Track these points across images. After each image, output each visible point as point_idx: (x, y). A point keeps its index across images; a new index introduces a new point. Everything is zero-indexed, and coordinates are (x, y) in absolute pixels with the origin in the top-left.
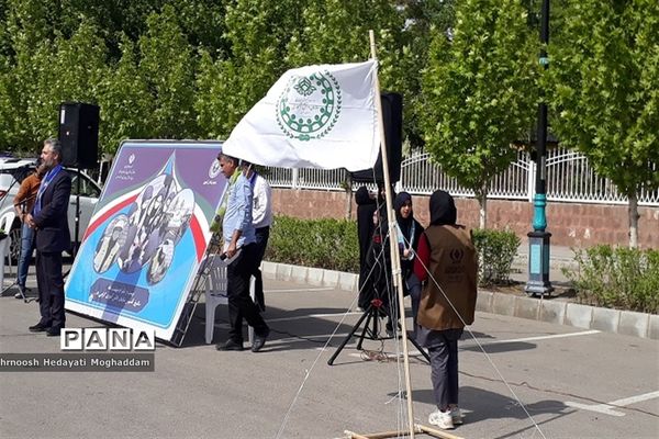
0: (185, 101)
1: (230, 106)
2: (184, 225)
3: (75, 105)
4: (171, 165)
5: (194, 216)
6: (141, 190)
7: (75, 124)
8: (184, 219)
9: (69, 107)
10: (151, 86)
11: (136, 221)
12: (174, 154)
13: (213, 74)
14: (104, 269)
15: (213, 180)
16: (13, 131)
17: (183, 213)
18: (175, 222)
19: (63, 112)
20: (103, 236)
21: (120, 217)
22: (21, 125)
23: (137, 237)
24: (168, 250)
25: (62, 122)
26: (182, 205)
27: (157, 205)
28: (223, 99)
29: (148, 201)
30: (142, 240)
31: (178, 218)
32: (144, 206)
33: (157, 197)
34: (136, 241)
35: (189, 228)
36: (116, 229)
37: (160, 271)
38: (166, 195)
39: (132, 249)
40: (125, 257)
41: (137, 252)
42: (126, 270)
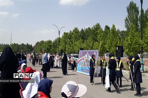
4: (88, 53)
6: (84, 57)
14: (82, 67)
21: (82, 60)
39: (85, 65)
40: (84, 66)
41: (86, 65)
42: (85, 67)
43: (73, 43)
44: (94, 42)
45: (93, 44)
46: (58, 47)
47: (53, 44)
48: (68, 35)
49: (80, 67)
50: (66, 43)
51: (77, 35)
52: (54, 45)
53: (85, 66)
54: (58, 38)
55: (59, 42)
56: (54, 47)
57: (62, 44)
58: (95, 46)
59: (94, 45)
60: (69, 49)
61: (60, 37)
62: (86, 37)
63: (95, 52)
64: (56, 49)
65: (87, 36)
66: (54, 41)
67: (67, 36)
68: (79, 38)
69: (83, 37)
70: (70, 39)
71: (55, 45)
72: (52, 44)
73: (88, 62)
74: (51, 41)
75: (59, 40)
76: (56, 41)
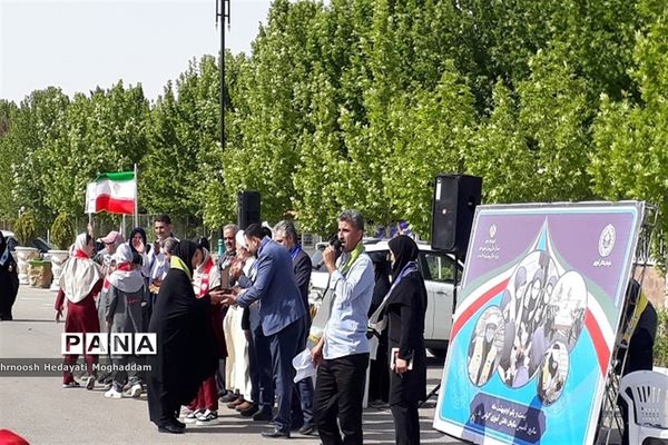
0: (576, 160)
1: (638, 167)
2: (577, 322)
3: (453, 177)
4: (544, 237)
5: (589, 312)
6: (510, 273)
7: (453, 201)
8: (577, 315)
9: (447, 179)
10: (532, 144)
11: (512, 315)
12: (546, 223)
13: (616, 124)
14: (483, 380)
15: (605, 258)
16: (365, 203)
17: (573, 306)
18: (564, 319)
19: (439, 186)
20: (474, 336)
21: (491, 310)
22: (374, 196)
23: (517, 337)
24: (561, 357)
25: (438, 197)
26: (569, 295)
27: (535, 293)
28: (628, 157)
29: (522, 289)
30: (524, 343)
31: (567, 312)
32: (519, 294)
33: (533, 282)
34: (517, 343)
35: (585, 329)
36: (488, 326)
37: (555, 386)
38: (544, 281)
39: (514, 354)
40: (506, 366)
41: (520, 359)
42: (510, 383)
43: (372, 116)
44: (592, 99)
45: (587, 122)
46: (209, 161)
47: (157, 128)
48: (318, 24)
49: (463, 379)
50: (295, 120)
51: (410, 23)
52: (169, 138)
53: (512, 370)
54: (207, 61)
55: (226, 101)
56: (172, 161)
57: (259, 124)
58: (606, 145)
59: (599, 132)
60: (321, 181)
61: (235, 53)
62: (506, 49)
63: (610, 228)
64: (189, 177)
65: (522, 32)
66: (170, 96)
67: (310, 45)
68: (437, 63)
69: (474, 43)
70: (338, 64)
71: (182, 131)
72: (152, 129)
73: (540, 329)
74: (138, 95)
75: (222, 80)
76: (187, 95)
